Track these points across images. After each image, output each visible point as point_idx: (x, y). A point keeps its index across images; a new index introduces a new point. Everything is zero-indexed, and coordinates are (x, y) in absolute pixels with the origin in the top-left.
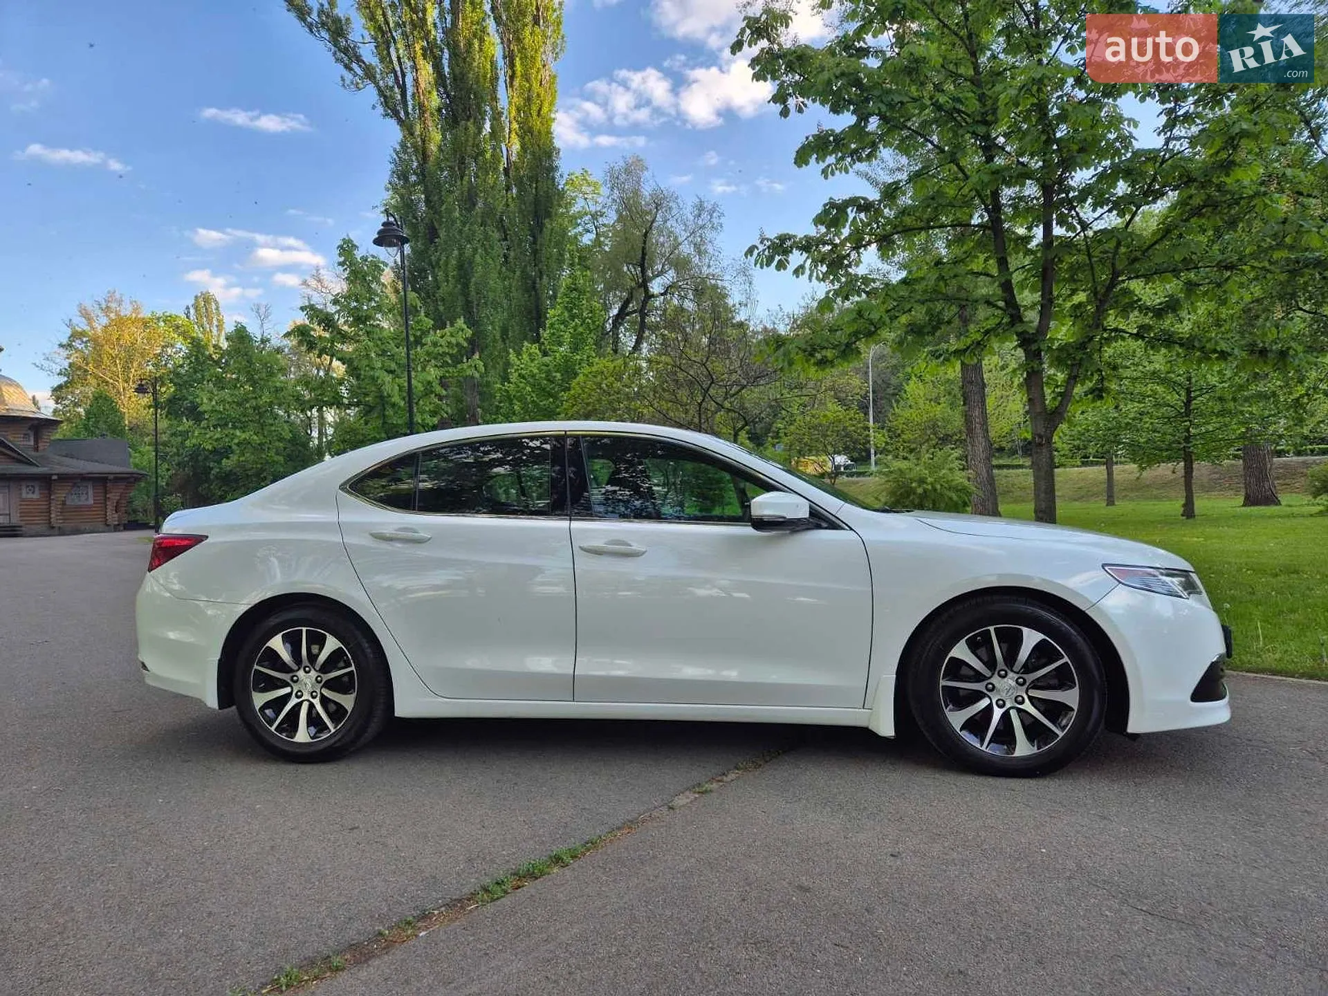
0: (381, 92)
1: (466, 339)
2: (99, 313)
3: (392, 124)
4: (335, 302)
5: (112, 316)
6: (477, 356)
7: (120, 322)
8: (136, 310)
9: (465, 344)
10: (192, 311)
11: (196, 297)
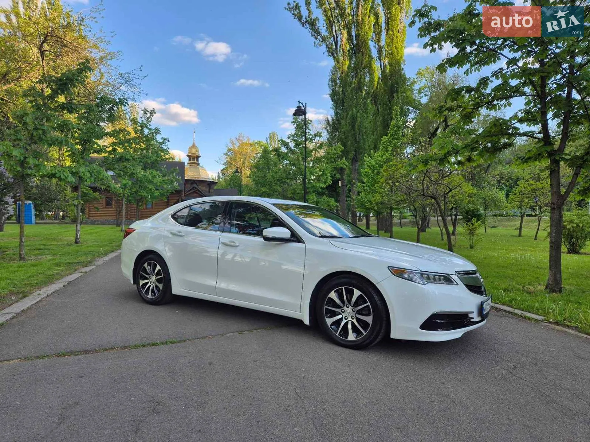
0: (327, 46)
1: (341, 152)
2: (236, 141)
3: (331, 59)
4: (289, 138)
5: (241, 142)
6: (344, 158)
7: (243, 145)
8: (248, 140)
9: (341, 153)
10: (268, 139)
11: (270, 134)
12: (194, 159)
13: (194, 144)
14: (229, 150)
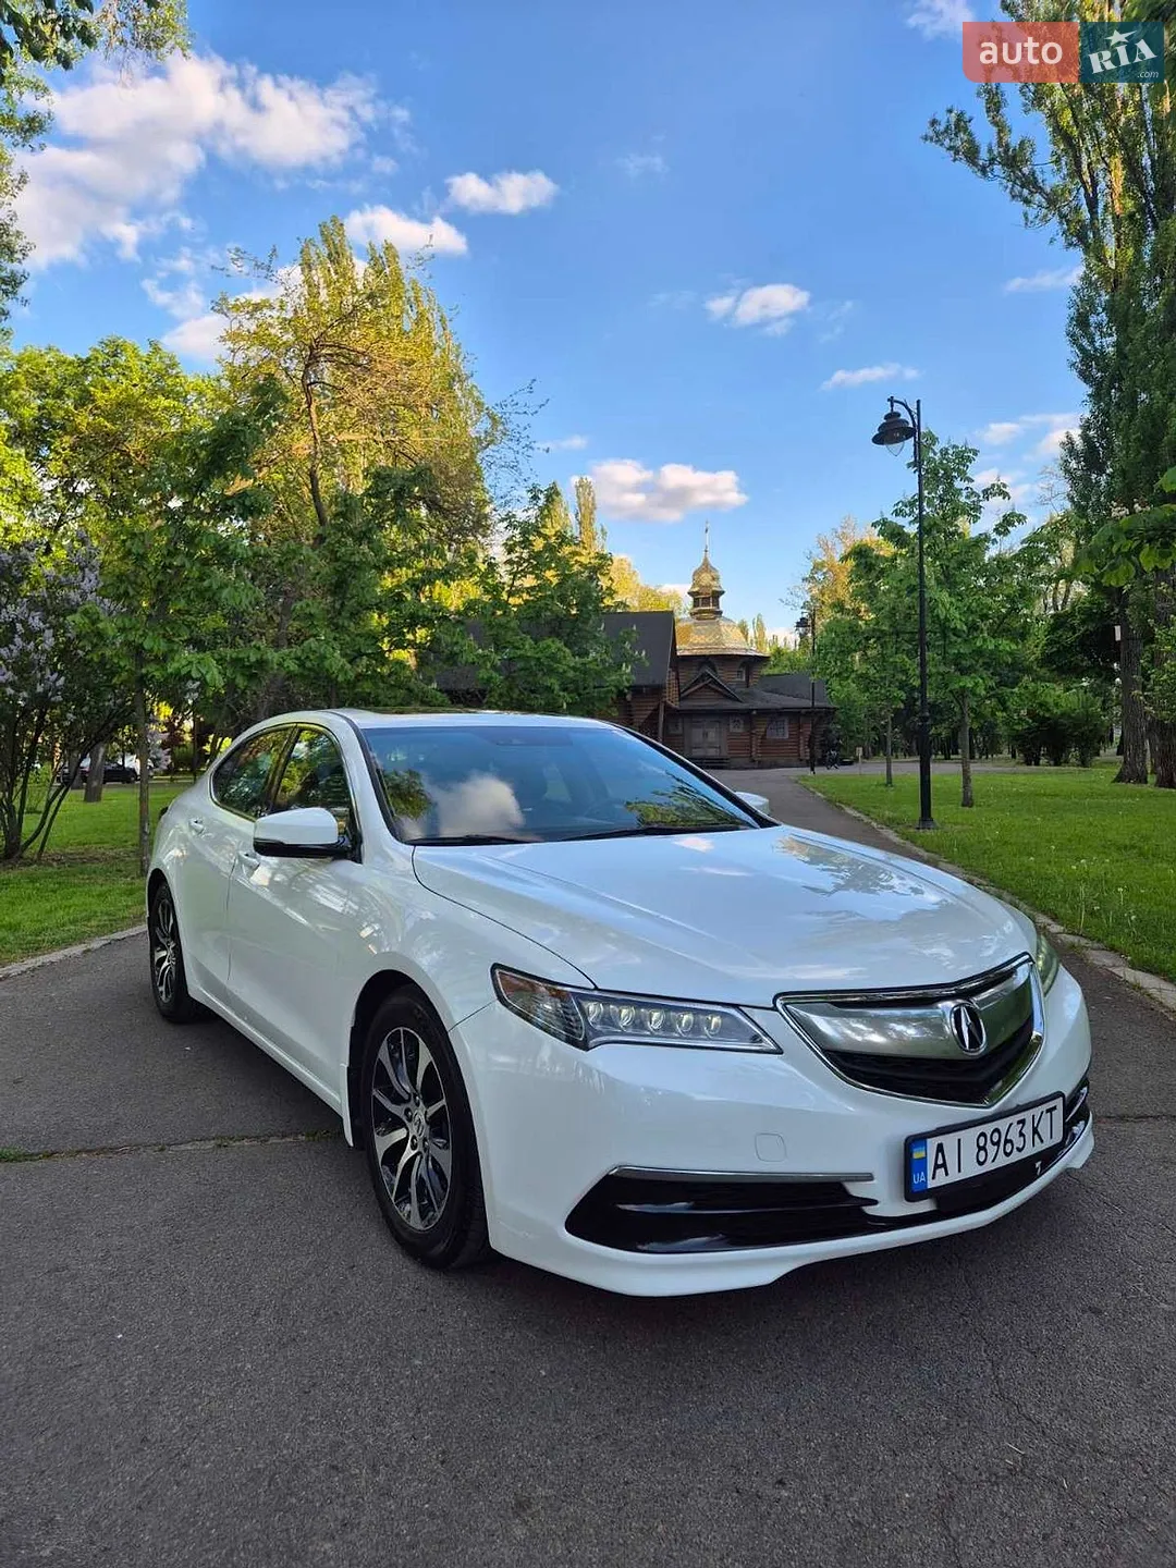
0: (1063, 216)
2: (837, 541)
3: (1077, 251)
5: (848, 542)
12: (706, 601)
13: (706, 559)
14: (817, 567)
